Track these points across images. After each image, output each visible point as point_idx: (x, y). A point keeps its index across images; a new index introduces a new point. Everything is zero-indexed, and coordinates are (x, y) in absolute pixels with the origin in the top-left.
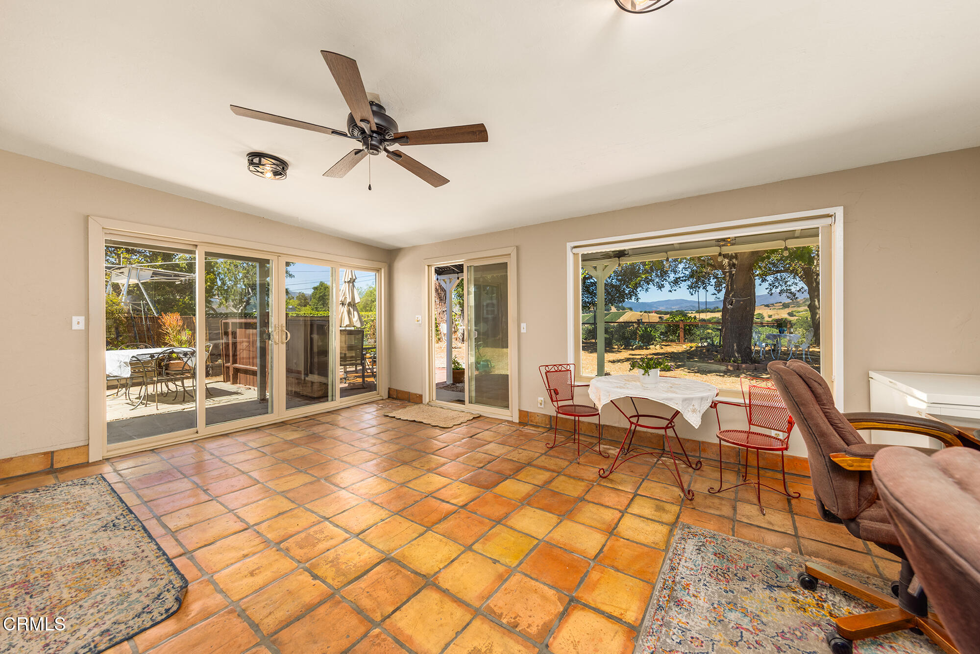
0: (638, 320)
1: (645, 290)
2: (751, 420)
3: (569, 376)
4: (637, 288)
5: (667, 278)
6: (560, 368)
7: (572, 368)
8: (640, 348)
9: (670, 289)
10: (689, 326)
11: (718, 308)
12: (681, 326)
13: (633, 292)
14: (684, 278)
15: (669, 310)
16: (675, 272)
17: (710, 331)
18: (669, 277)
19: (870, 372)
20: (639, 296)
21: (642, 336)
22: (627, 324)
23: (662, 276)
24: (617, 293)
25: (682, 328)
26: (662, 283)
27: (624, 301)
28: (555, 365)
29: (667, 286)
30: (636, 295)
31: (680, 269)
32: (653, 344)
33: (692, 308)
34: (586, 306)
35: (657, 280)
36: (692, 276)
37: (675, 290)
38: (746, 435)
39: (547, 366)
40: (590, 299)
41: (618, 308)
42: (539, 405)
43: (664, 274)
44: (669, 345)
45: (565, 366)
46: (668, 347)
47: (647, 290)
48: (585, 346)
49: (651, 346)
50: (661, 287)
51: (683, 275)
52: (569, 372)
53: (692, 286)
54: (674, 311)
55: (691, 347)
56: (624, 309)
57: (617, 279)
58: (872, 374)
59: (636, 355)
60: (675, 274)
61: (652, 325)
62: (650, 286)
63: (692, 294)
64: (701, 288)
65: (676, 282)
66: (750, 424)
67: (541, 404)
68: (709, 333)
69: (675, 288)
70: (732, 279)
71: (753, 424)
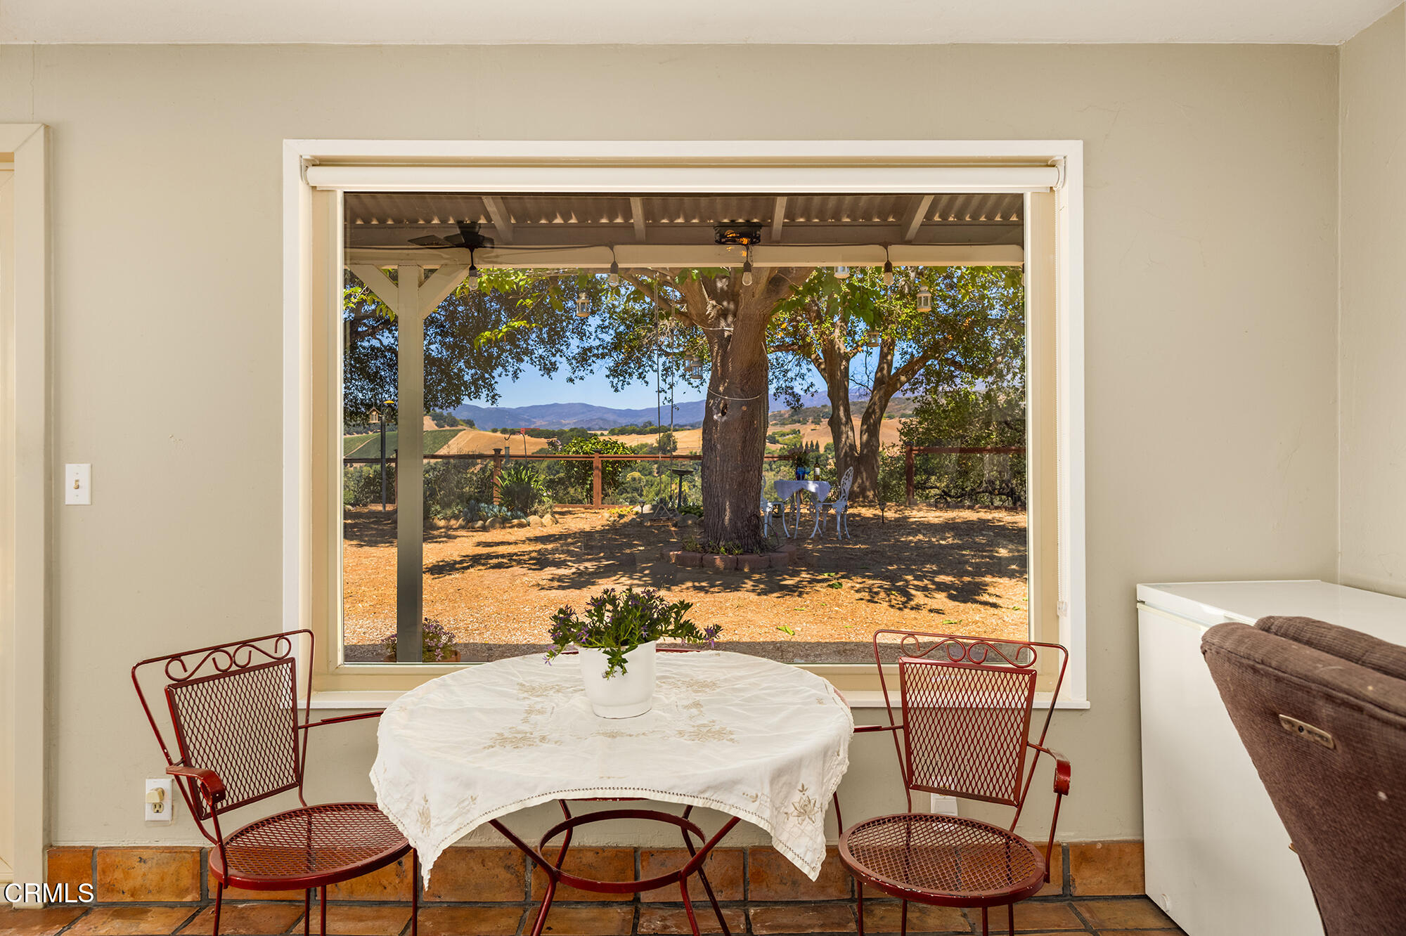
0: (498, 451)
1: (510, 374)
2: (911, 773)
3: (287, 683)
4: (493, 368)
5: (564, 348)
6: (242, 657)
7: (299, 649)
8: (504, 522)
9: (570, 374)
10: (613, 463)
11: (650, 424)
12: (597, 462)
13: (484, 379)
14: (601, 351)
15: (556, 428)
16: (582, 335)
17: (637, 474)
18: (568, 345)
19: (1139, 586)
20: (498, 389)
21: (507, 492)
22: (467, 459)
23: (552, 342)
24: (440, 381)
25: (597, 468)
26: (553, 359)
27: (458, 401)
28: (217, 649)
29: (564, 368)
30: (490, 387)
31: (592, 329)
32: (535, 513)
33: (601, 423)
34: (355, 414)
35: (541, 351)
36: (616, 347)
37: (582, 378)
38: (902, 826)
39: (176, 657)
40: (370, 395)
41: (438, 419)
42: (149, 814)
43: (554, 339)
44: (570, 513)
45: (268, 646)
46: (569, 517)
47: (515, 376)
48: (352, 526)
49: (532, 519)
50: (549, 369)
51: (597, 343)
52: (286, 668)
53: (616, 371)
54: (566, 429)
55: (621, 516)
56: (454, 423)
57: (443, 344)
58: (1144, 592)
59: (498, 544)
60: (581, 339)
61: (524, 462)
62: (523, 366)
63: (616, 390)
64: (635, 377)
65: (584, 358)
66: (907, 788)
67: (158, 807)
68: (634, 479)
69: (581, 374)
70: (725, 351)
71: (917, 788)
